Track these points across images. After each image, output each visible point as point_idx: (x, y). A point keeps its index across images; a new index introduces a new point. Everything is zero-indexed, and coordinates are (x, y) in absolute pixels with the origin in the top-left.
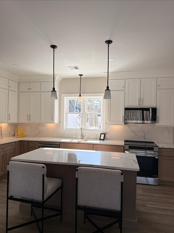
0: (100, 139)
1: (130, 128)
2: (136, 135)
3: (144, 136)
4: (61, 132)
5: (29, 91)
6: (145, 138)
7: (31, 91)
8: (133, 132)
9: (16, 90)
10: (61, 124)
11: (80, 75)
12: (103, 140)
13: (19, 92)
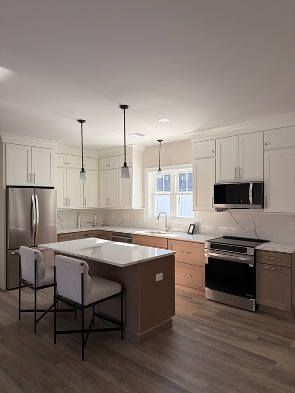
0: (189, 233)
1: (233, 217)
2: (242, 228)
3: (255, 230)
4: (145, 220)
5: (107, 168)
6: (256, 234)
7: (110, 168)
8: (238, 223)
9: (95, 168)
10: (145, 209)
11: (158, 141)
12: (192, 233)
13: (100, 170)
